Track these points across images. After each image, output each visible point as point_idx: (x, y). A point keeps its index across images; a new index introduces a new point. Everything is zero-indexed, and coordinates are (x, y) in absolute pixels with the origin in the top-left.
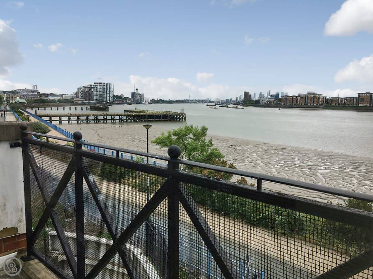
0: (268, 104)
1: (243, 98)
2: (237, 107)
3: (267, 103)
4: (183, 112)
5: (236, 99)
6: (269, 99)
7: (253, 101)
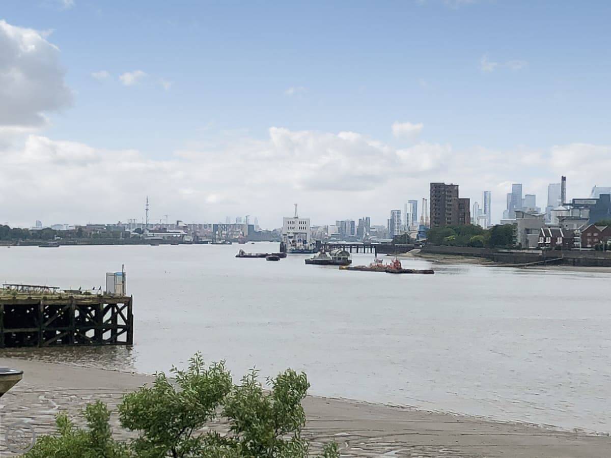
0: (559, 248)
1: (424, 213)
2: (397, 263)
3: (554, 240)
4: (119, 292)
5: (392, 222)
6: (562, 219)
7: (478, 230)
